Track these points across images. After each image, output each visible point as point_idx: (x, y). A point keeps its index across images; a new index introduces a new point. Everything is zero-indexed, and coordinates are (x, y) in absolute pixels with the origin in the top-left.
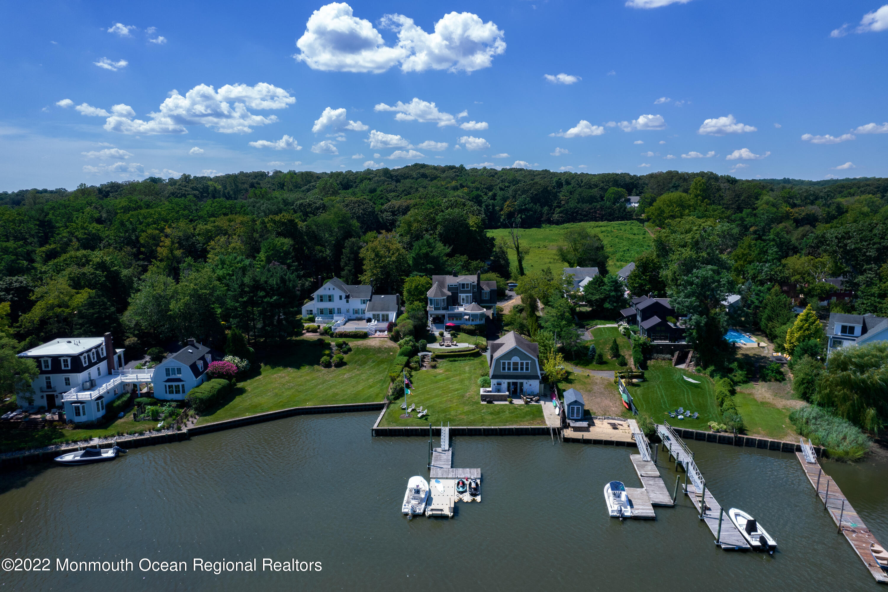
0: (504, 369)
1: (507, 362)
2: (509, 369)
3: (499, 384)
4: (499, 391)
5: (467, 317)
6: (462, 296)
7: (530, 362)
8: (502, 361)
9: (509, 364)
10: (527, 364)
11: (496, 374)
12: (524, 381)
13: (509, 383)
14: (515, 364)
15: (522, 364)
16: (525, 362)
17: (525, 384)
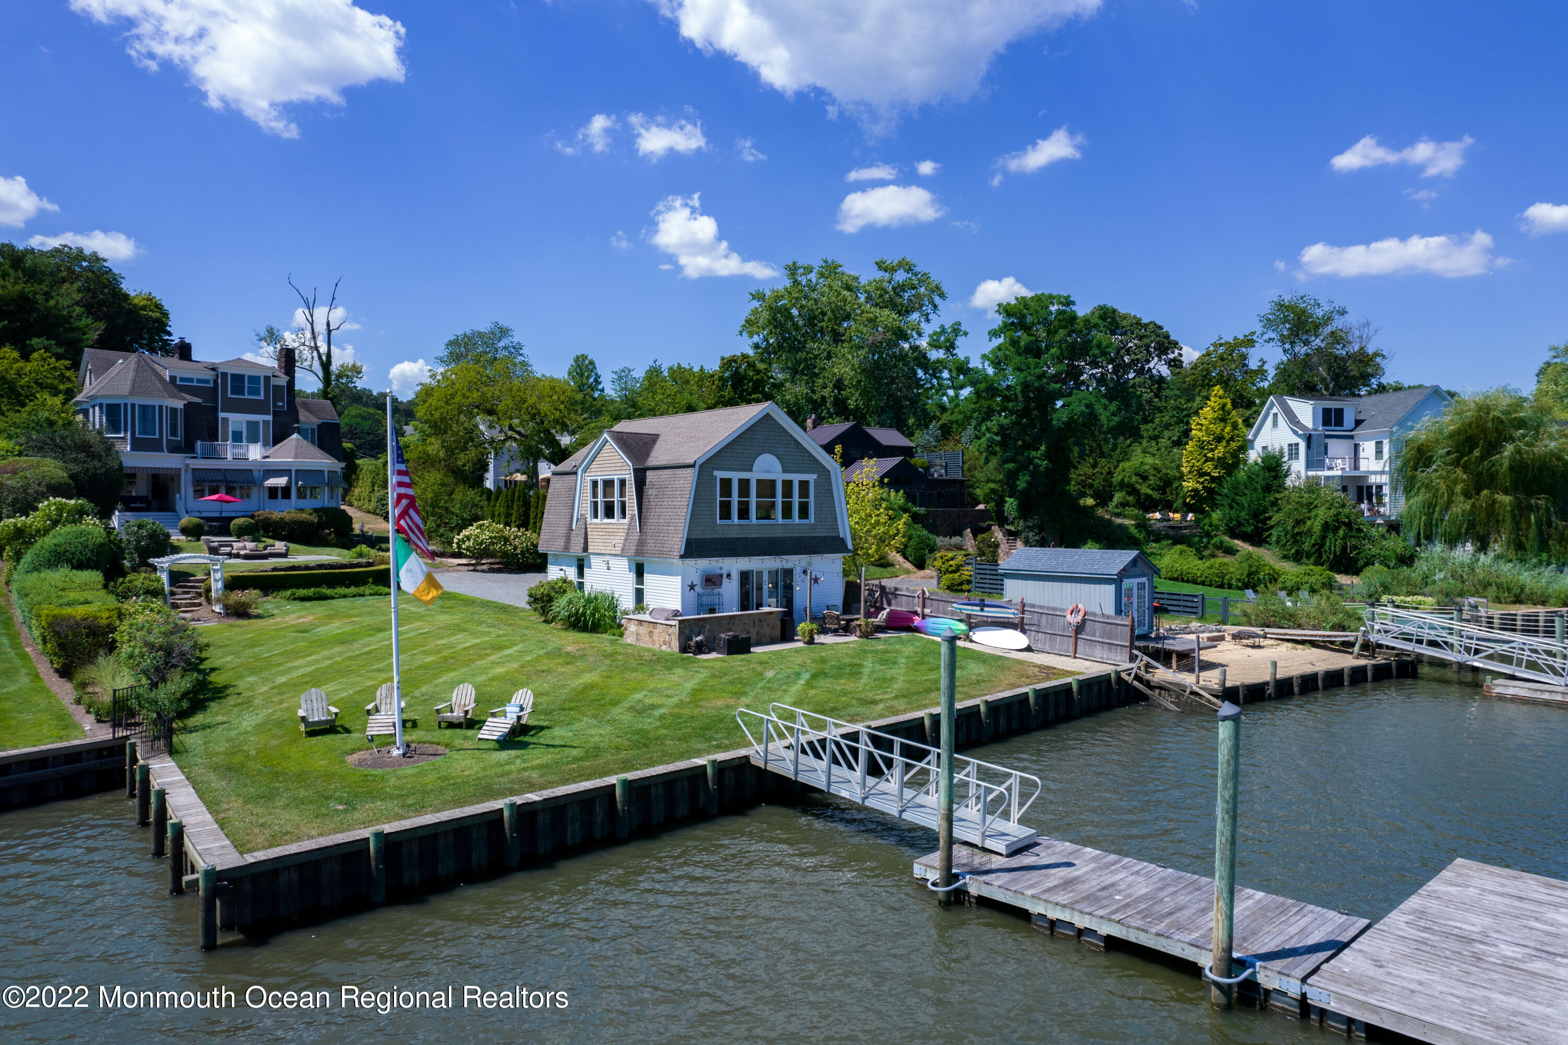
0: (726, 511)
1: (735, 476)
2: (744, 513)
3: (712, 580)
4: (712, 611)
5: (282, 481)
6: (236, 420)
7: (811, 478)
8: (720, 474)
9: (744, 485)
10: (804, 485)
11: (697, 535)
12: (794, 562)
13: (745, 577)
14: (766, 487)
15: (788, 485)
16: (796, 478)
17: (797, 576)
